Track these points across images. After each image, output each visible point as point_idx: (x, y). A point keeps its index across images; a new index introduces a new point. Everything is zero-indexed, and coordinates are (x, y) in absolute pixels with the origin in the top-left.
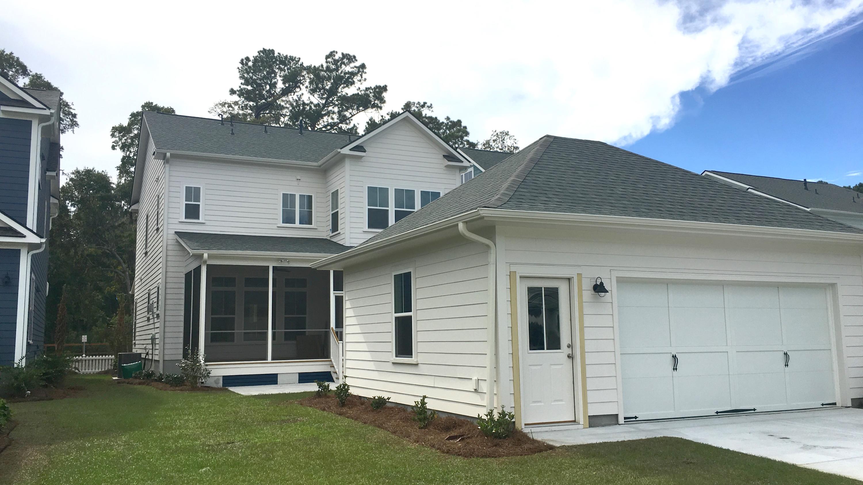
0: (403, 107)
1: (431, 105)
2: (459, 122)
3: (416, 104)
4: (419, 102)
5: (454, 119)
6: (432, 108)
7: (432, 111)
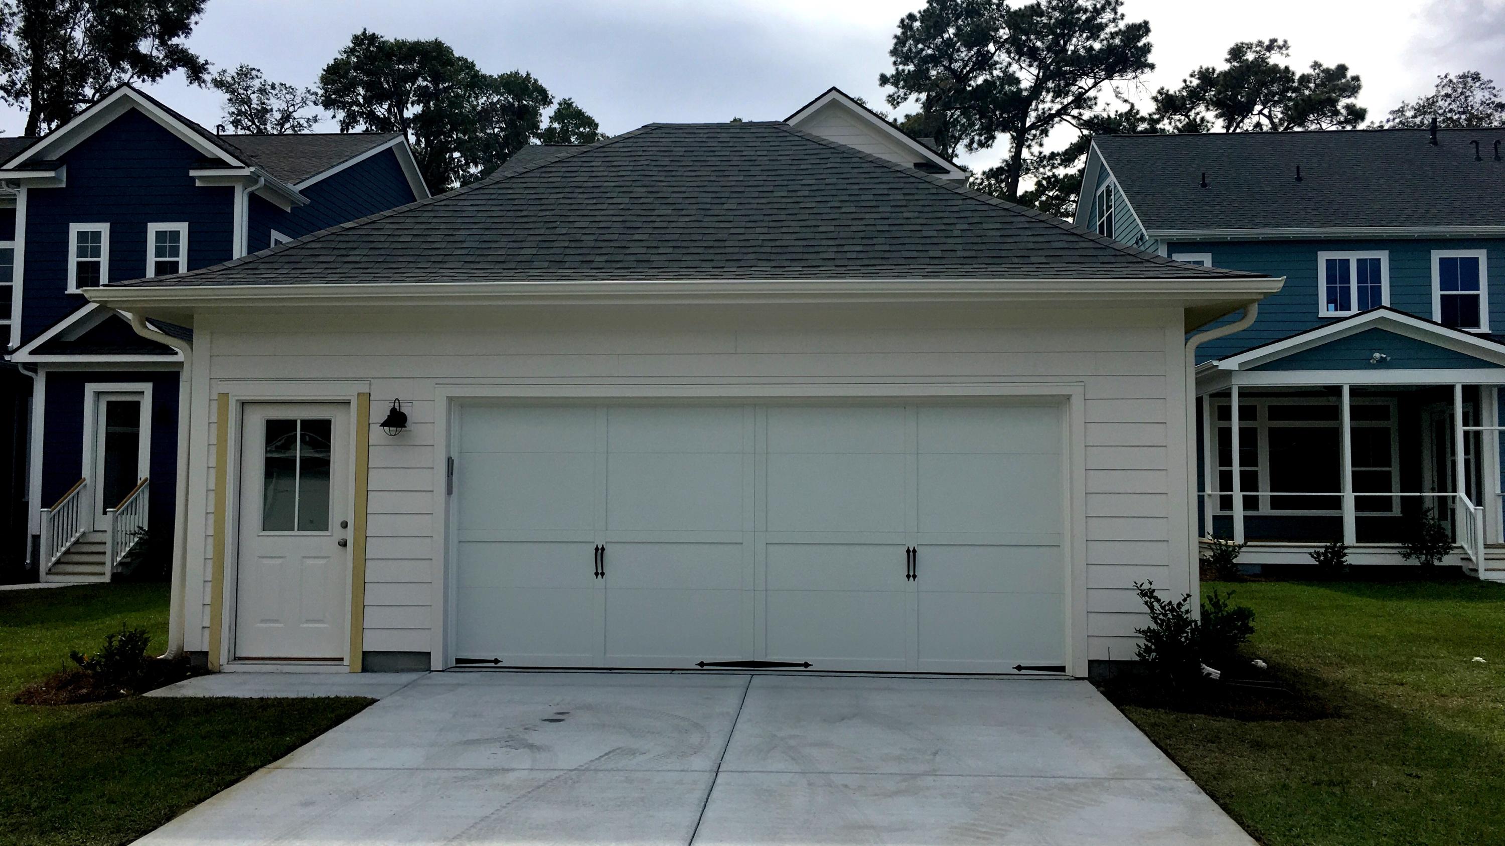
0: (1228, 57)
1: (1285, 42)
2: (1342, 69)
3: (1254, 46)
4: (1260, 42)
5: (1331, 64)
6: (1287, 49)
7: (1288, 55)
